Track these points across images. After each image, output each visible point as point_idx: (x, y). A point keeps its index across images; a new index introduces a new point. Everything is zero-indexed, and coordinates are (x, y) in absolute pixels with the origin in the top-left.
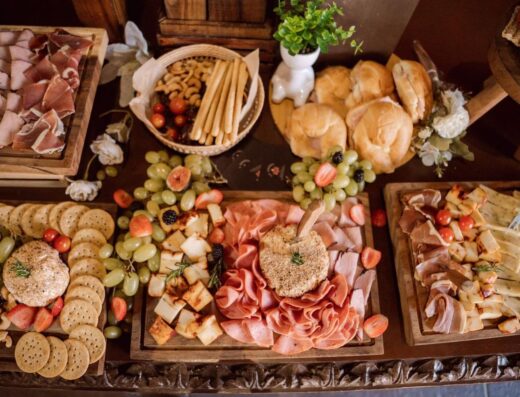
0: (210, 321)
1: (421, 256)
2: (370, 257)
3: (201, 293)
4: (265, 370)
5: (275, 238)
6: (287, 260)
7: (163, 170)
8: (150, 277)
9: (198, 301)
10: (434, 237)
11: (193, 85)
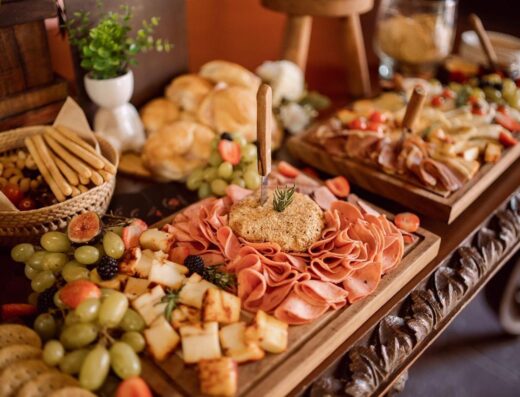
0: (262, 318)
1: (373, 155)
2: (338, 187)
3: (222, 300)
4: (369, 346)
5: (242, 211)
6: (275, 217)
7: (55, 238)
8: (144, 336)
9: (227, 310)
10: (367, 137)
11: (13, 175)
